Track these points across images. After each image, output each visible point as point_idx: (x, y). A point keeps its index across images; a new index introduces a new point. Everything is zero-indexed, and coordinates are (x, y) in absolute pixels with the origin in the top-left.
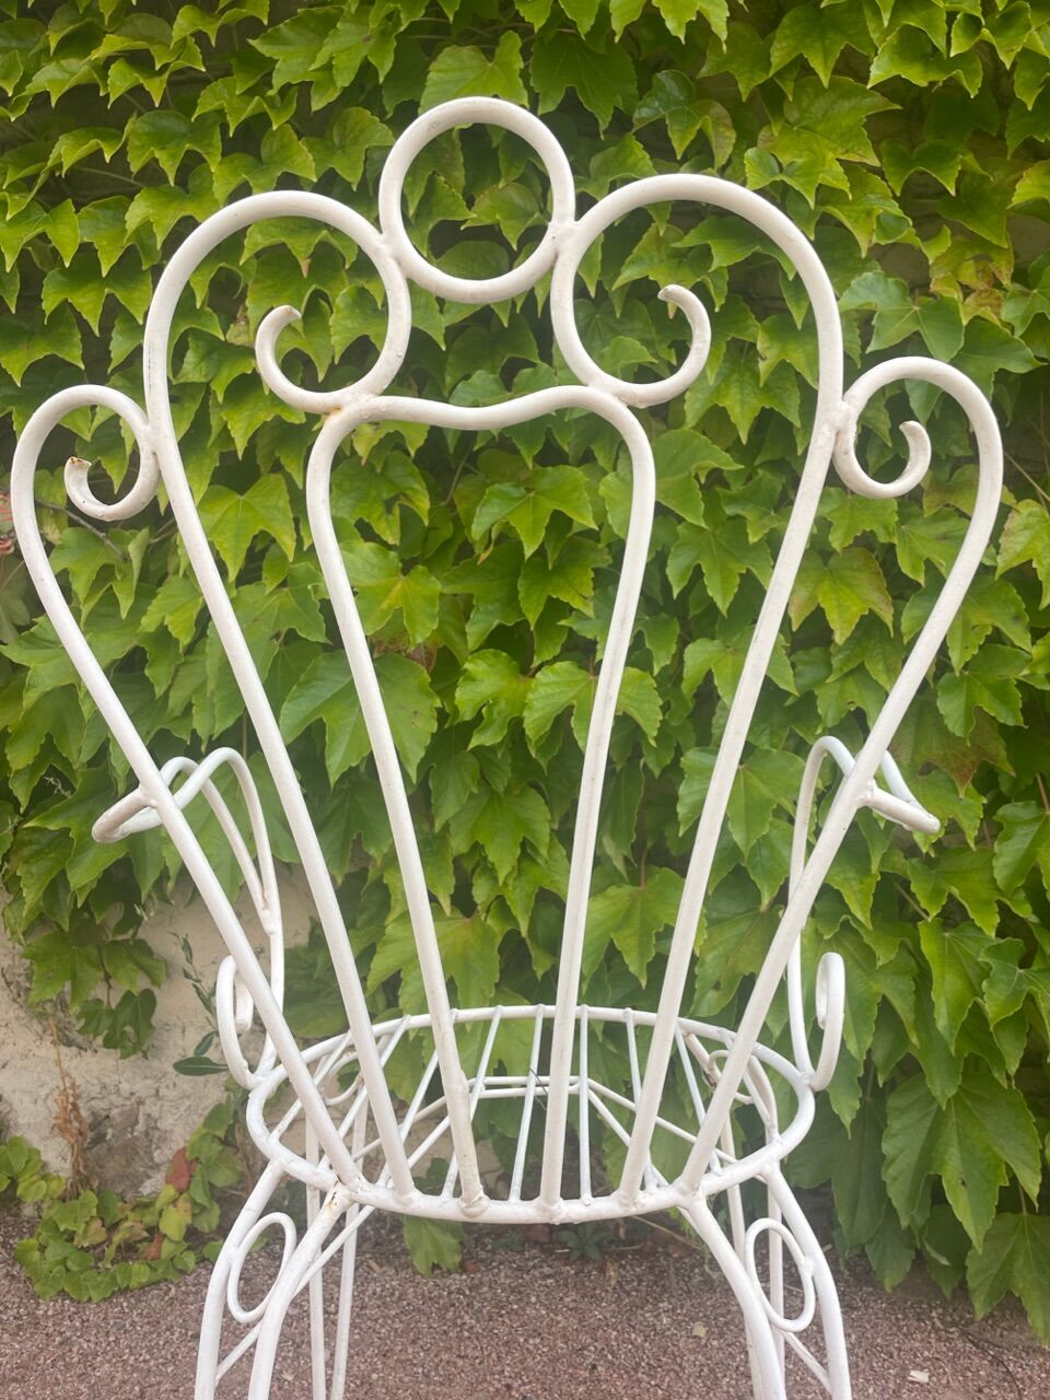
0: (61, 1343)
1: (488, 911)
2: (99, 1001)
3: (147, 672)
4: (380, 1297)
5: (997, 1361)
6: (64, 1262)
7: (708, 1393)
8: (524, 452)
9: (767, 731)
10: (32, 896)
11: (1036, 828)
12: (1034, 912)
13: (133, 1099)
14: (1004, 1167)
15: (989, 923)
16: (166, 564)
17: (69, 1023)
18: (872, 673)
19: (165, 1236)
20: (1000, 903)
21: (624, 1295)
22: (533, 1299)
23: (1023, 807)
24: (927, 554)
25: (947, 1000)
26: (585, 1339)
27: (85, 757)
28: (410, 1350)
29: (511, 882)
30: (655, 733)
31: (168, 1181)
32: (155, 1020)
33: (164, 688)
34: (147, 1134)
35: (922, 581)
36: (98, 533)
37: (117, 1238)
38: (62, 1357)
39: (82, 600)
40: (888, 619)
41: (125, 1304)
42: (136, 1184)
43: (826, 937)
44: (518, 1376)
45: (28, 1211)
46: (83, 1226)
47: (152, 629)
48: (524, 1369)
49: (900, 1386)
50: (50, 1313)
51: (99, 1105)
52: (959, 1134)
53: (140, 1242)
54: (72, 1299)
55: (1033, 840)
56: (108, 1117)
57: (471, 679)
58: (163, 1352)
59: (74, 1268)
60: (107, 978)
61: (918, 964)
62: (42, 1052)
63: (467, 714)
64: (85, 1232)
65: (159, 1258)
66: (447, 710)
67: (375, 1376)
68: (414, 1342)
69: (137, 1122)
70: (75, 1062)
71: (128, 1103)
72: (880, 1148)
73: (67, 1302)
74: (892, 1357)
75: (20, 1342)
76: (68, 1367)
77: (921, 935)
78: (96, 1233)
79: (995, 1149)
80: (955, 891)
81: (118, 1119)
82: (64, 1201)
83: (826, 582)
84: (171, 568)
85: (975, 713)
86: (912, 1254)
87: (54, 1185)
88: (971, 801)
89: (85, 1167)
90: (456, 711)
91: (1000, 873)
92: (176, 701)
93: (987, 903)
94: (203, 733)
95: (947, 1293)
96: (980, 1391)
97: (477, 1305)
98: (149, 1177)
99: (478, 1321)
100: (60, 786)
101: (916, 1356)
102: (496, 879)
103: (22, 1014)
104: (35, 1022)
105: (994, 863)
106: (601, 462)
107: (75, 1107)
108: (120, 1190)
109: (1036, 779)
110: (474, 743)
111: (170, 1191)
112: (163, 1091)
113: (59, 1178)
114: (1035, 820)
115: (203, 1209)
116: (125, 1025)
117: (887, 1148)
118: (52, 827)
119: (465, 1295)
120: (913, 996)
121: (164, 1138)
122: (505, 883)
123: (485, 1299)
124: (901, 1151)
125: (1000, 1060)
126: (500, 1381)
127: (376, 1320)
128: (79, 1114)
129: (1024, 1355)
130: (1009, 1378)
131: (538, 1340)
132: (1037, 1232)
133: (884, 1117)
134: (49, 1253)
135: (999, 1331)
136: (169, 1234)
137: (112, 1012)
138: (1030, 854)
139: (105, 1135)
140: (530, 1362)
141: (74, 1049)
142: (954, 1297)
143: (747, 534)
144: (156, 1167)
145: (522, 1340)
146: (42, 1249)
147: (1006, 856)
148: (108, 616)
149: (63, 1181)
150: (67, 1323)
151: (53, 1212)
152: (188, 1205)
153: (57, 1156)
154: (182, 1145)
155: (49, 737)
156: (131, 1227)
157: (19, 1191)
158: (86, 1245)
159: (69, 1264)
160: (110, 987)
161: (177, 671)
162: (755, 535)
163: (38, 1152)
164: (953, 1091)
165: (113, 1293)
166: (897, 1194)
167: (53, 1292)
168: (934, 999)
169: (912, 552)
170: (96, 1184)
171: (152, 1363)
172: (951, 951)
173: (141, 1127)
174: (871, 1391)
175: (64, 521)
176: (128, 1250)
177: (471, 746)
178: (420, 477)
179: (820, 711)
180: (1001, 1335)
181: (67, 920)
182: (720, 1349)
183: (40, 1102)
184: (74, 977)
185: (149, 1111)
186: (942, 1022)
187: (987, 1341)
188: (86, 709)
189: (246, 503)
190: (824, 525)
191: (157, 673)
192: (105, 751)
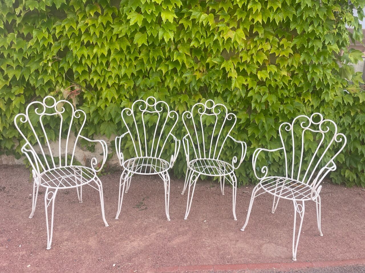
3: (98, 112)
16: (100, 97)
26: (147, 183)
32: (95, 148)
33: (101, 114)
36: (90, 92)
39: (89, 101)
47: (99, 106)
51: (88, 157)
62: (80, 151)
70: (85, 153)
94: (106, 120)
111: (98, 167)
116: (92, 149)
117: (179, 166)
139: (89, 161)
148: (92, 103)
153: (83, 163)
160: (90, 144)
161: (102, 112)
175: (86, 89)
183: (80, 157)
184: (86, 143)
188: (91, 116)
189: (110, 91)
190: (180, 100)
191: (100, 112)
192: (93, 120)
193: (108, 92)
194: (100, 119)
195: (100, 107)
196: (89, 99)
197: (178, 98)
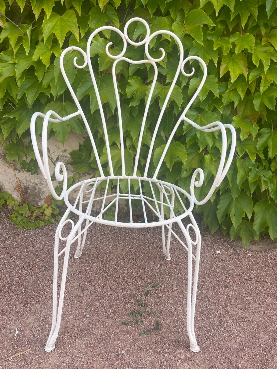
0: (26, 239)
1: (130, 148)
2: (24, 161)
3: (36, 74)
4: (99, 230)
5: (234, 249)
6: (22, 220)
7: (173, 253)
8: (150, 11)
9: (207, 105)
10: (6, 134)
11: (269, 135)
12: (264, 157)
13: (35, 184)
14: (245, 213)
15: (253, 159)
16: (38, 38)
17: (16, 164)
18: (238, 91)
19: (46, 215)
20: (257, 154)
21: (154, 232)
22: (134, 232)
23: (267, 129)
24: (261, 58)
25: (240, 177)
26: (146, 241)
27: (19, 97)
28: (108, 242)
29: (136, 141)
30: (180, 106)
31: (45, 203)
33: (41, 79)
34: (39, 192)
35: (258, 66)
36: (16, 25)
37: (34, 215)
38: (27, 242)
39: (13, 48)
40: (246, 76)
41: (39, 230)
42: (37, 202)
43: (214, 160)
44: (132, 248)
45: (10, 207)
46: (25, 212)
47: (36, 60)
48: (133, 247)
49: (214, 254)
50: (21, 232)
51: (26, 185)
52: (235, 205)
53: (40, 216)
54: (26, 229)
55: (268, 138)
56: (28, 187)
57: (130, 85)
58: (51, 241)
59: (25, 222)
60: (26, 155)
61: (234, 167)
62: (9, 171)
63: (129, 96)
64: (26, 213)
65: (45, 220)
66: (123, 94)
67: (100, 248)
68: (108, 240)
69: (36, 189)
70: (18, 174)
71: (33, 185)
72: (217, 207)
73: (25, 229)
74: (212, 247)
75: (15, 239)
76: (29, 245)
77: (237, 161)
78: (28, 214)
79: (243, 209)
80: (247, 150)
81: (31, 188)
82: (19, 206)
83: (231, 63)
84: (40, 39)
85: (262, 105)
86: (219, 227)
87: (16, 202)
88: (255, 128)
89: (24, 198)
90: (126, 94)
91: (258, 146)
92: (45, 83)
93: (253, 153)
94: (54, 94)
95: (224, 234)
96: (231, 255)
97: (121, 233)
98: (40, 201)
99: (122, 236)
100: (12, 105)
101: (217, 247)
102: (132, 140)
103: (3, 162)
104: (6, 164)
105: (257, 143)
106: (172, 16)
107: (20, 185)
108: (33, 204)
109: (271, 121)
110: (130, 105)
111: (46, 205)
112: (42, 183)
113: (17, 201)
114: (269, 133)
115: (55, 209)
116: (32, 167)
118: (11, 117)
119: (118, 230)
120: (232, 175)
121: (43, 193)
122: (134, 141)
123: (123, 231)
124: (222, 207)
125: (249, 190)
126: (128, 249)
127: (99, 235)
128: (21, 187)
129: (240, 248)
130: (237, 253)
131: (136, 241)
132: (247, 224)
133: (219, 200)
134: (18, 218)
135: (235, 243)
136: (47, 214)
137: (28, 164)
138: (266, 142)
139: (28, 191)
140: (134, 245)
141: (18, 171)
142: (225, 235)
143: (213, 47)
144: (42, 199)
145: (132, 241)
146: (17, 217)
147: (261, 141)
148: (21, 53)
149: (19, 201)
150: (26, 234)
151: (17, 208)
152: (51, 209)
153: (16, 196)
154: (48, 195)
155: (7, 90)
156: (36, 213)
157: (7, 204)
158: (27, 216)
159: (24, 221)
160: (27, 157)
161: (44, 74)
162: (215, 48)
163: (11, 195)
164: (237, 196)
165: (36, 228)
166: (219, 216)
167: (21, 227)
168: (237, 176)
169: (256, 57)
170: (27, 203)
171: (49, 244)
172: (242, 164)
173: (37, 190)
174: (207, 254)
175: (5, 19)
176: (37, 218)
177: (130, 106)
178: (117, 16)
179: (223, 102)
180: (235, 244)
181: (15, 140)
182: (175, 244)
183: (10, 183)
185: (39, 187)
186: (238, 182)
187: (232, 245)
188: (19, 84)
189: (63, 19)
190: (234, 45)
191: (39, 74)
192: (24, 96)
193: (58, 23)
194: (41, 93)
195: (39, 61)
196: (12, 43)
197: (228, 42)
